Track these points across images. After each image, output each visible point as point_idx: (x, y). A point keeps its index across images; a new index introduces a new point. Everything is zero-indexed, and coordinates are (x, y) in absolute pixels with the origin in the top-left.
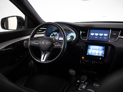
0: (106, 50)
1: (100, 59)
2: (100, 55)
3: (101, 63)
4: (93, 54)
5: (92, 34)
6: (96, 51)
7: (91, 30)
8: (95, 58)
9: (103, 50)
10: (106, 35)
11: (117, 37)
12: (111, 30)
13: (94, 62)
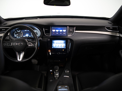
0: (66, 43)
1: (63, 50)
2: (63, 47)
3: (64, 53)
4: (57, 47)
5: (54, 31)
6: (59, 44)
7: (52, 27)
8: (59, 50)
9: (64, 43)
10: (64, 31)
11: (73, 32)
12: (69, 27)
13: (59, 53)
